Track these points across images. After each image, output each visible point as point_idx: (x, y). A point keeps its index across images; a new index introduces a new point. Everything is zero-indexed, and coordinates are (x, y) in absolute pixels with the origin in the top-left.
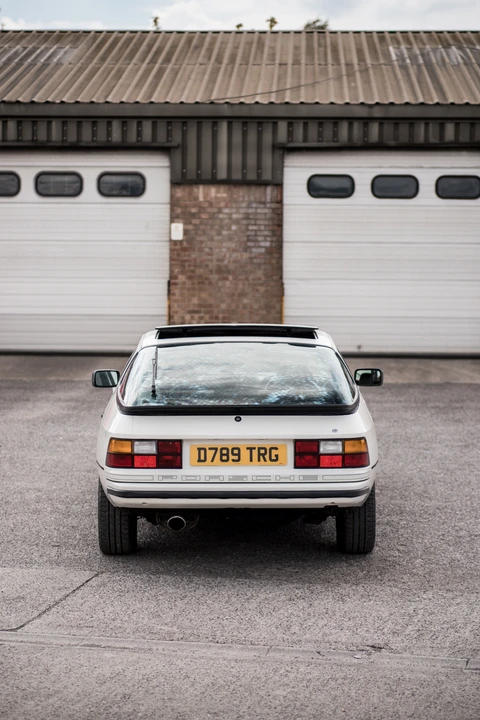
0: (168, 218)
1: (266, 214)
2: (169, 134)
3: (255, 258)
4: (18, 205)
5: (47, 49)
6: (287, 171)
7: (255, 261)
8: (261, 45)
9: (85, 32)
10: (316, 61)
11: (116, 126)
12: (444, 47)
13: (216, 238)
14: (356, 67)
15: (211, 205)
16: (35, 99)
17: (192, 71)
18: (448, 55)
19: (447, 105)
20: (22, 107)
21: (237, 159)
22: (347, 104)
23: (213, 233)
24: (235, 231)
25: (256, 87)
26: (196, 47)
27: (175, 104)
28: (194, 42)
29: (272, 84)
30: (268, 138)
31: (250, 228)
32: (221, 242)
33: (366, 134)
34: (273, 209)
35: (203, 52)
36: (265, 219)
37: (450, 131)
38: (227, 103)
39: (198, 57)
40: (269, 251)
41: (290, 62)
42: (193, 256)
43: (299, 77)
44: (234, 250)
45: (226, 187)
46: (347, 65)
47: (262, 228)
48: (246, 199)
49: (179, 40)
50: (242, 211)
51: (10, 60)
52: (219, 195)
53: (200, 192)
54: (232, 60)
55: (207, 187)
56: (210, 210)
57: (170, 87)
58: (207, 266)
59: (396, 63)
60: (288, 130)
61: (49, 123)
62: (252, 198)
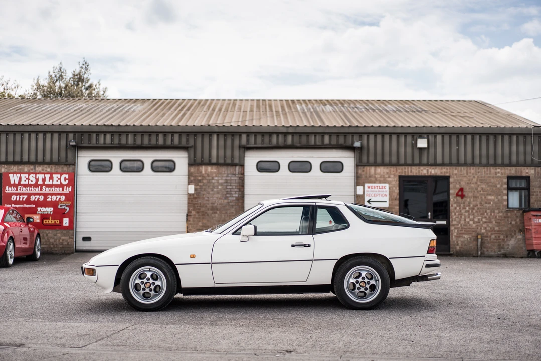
0: (187, 183)
1: (236, 180)
2: (187, 141)
3: (231, 202)
4: (111, 177)
5: (129, 106)
6: (246, 159)
7: (230, 204)
8: (234, 105)
9: (148, 100)
10: (261, 110)
11: (161, 137)
12: (323, 105)
13: (211, 192)
14: (281, 113)
15: (208, 176)
16: (121, 124)
17: (199, 114)
18: (326, 108)
19: (325, 127)
20: (114, 128)
21: (221, 153)
22: (276, 126)
23: (209, 190)
24: (221, 189)
25: (232, 119)
26: (203, 105)
27: (191, 126)
28: (202, 103)
29: (239, 118)
30: (237, 143)
31: (228, 187)
32: (213, 194)
33: (285, 141)
34: (239, 178)
35: (206, 107)
36: (235, 183)
37: (327, 139)
38: (216, 126)
39: (203, 109)
40: (237, 199)
41: (248, 110)
42: (199, 201)
43: (253, 116)
44: (220, 198)
45: (216, 167)
46: (276, 112)
47: (234, 187)
48: (226, 173)
49: (194, 103)
50: (224, 179)
51: (109, 110)
52: (212, 171)
53: (203, 169)
54: (220, 110)
55: (206, 167)
56: (207, 178)
57: (189, 120)
58: (206, 206)
59: (300, 111)
60: (247, 139)
61: (127, 135)
62: (229, 173)
